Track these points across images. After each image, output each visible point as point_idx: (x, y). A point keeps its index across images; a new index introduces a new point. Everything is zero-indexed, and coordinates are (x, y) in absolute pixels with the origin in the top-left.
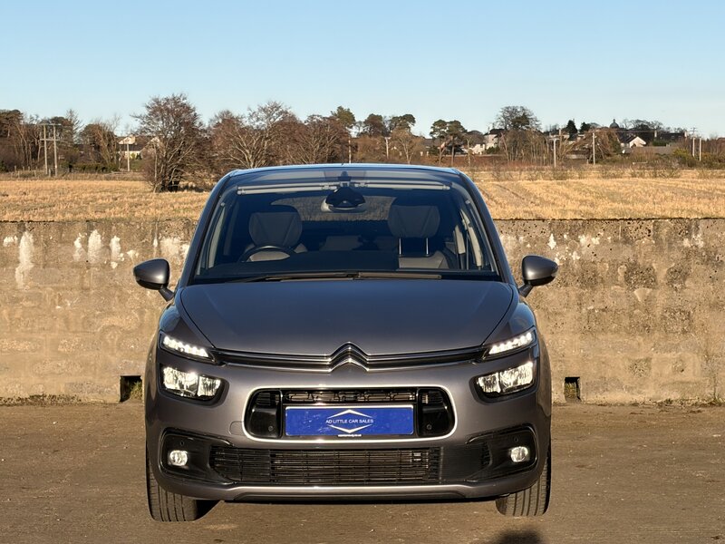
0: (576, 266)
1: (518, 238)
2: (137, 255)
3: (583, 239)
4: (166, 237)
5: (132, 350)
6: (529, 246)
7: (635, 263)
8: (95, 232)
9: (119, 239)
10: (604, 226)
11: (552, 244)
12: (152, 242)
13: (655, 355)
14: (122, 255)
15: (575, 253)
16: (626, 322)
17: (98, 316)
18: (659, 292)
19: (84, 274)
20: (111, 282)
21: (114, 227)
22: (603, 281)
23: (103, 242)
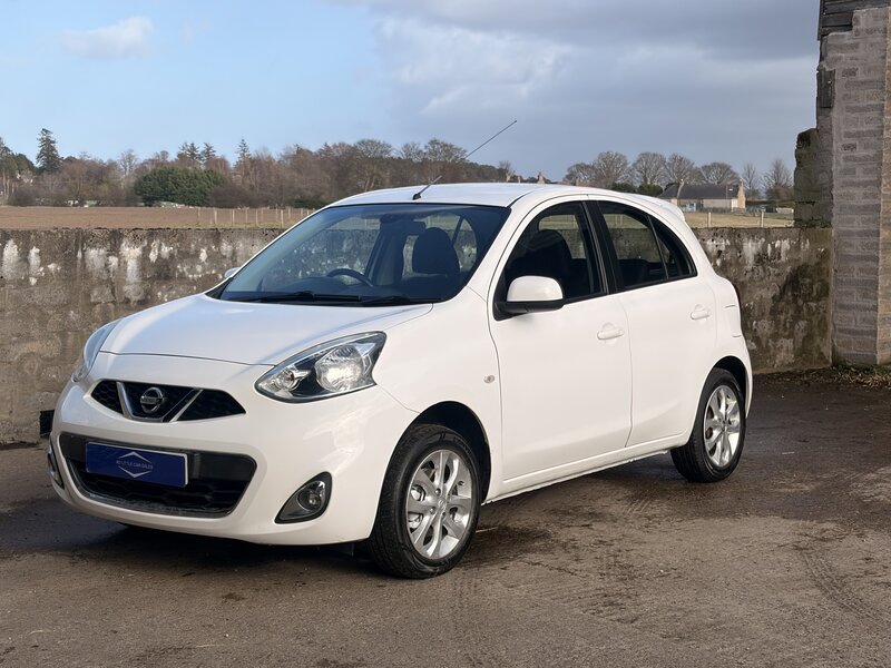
2: (59, 268)
4: (94, 247)
5: (54, 380)
8: (11, 242)
9: (38, 250)
12: (76, 253)
14: (42, 269)
17: (15, 342)
20: (30, 301)
21: (32, 236)
23: (20, 254)
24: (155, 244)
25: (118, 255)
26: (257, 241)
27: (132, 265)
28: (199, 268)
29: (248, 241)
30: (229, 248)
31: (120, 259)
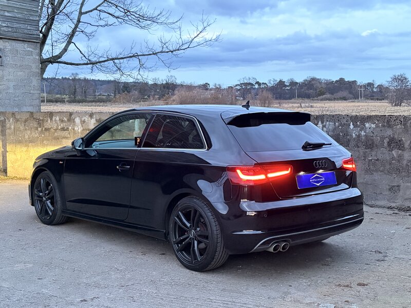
0: (363, 138)
1: (335, 124)
3: (367, 125)
6: (340, 127)
7: (393, 138)
10: (378, 118)
11: (352, 126)
13: (402, 184)
15: (363, 131)
16: (388, 167)
18: (405, 152)
22: (376, 146)
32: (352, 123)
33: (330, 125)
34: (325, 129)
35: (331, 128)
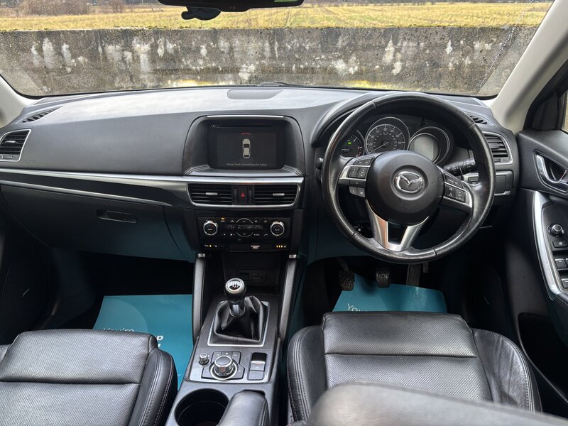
0: (466, 70)
1: (419, 44)
2: (86, 60)
3: (477, 45)
4: (109, 44)
6: (427, 51)
8: (46, 40)
9: (68, 46)
10: (498, 32)
11: (449, 49)
12: (97, 48)
14: (73, 61)
15: (468, 58)
19: (45, 77)
21: (62, 35)
23: (55, 49)
24: (161, 41)
25: (131, 51)
26: (252, 38)
27: (144, 58)
28: (201, 62)
29: (244, 38)
30: (227, 45)
31: (133, 53)
32: (450, 43)
33: (409, 47)
34: (399, 56)
35: (410, 53)
